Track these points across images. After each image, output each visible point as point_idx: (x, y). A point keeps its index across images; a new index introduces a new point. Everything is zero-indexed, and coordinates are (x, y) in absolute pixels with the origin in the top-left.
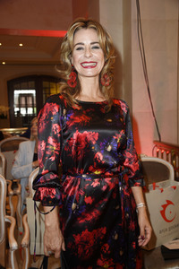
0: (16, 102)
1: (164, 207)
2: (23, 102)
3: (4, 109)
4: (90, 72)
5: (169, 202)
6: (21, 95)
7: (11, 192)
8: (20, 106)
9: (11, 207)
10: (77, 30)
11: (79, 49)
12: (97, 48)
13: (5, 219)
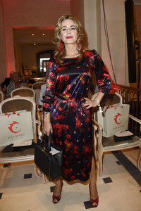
0: (41, 64)
1: (117, 117)
2: (45, 64)
3: (35, 68)
4: (70, 41)
5: (119, 114)
6: (43, 61)
7: (38, 110)
8: (43, 67)
9: (39, 117)
10: (63, 20)
11: (64, 30)
12: (73, 29)
13: (35, 122)
